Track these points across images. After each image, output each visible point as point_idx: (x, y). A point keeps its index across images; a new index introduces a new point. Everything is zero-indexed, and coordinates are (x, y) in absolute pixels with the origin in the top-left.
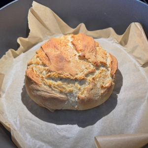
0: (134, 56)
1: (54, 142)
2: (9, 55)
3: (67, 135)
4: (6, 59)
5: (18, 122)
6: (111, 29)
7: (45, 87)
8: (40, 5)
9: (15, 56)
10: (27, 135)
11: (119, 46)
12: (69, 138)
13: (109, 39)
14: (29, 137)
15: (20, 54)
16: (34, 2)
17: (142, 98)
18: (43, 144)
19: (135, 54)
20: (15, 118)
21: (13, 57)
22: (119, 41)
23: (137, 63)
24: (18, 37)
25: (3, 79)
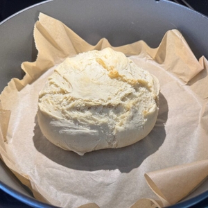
0: (175, 73)
1: (90, 192)
2: (11, 86)
3: (105, 181)
4: (8, 92)
5: (36, 174)
6: (142, 43)
7: (69, 121)
8: (49, 17)
9: (20, 88)
10: (51, 188)
11: (154, 63)
12: (108, 184)
13: (140, 55)
14: (55, 190)
15: (26, 85)
16: (41, 13)
17: (194, 122)
18: (76, 197)
19: (176, 70)
20: (32, 168)
21: (16, 90)
22: (154, 57)
23: (180, 82)
24: (22, 62)
25: (9, 118)
